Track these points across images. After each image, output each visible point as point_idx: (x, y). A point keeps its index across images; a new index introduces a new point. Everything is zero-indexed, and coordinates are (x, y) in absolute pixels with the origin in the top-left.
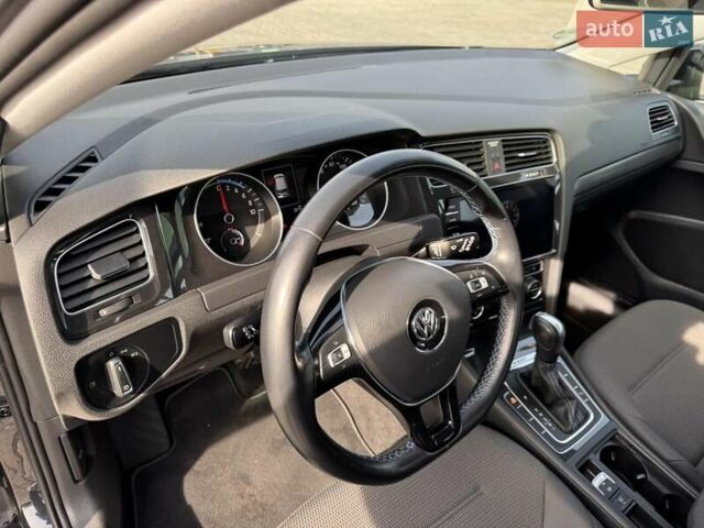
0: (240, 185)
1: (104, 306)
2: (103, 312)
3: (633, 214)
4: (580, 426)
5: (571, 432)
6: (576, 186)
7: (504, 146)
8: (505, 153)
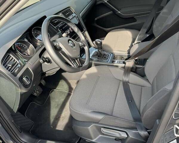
0: (19, 44)
1: (15, 70)
2: (16, 71)
3: (96, 19)
4: (108, 57)
5: (108, 59)
6: (81, 16)
7: (63, 14)
8: (64, 15)
